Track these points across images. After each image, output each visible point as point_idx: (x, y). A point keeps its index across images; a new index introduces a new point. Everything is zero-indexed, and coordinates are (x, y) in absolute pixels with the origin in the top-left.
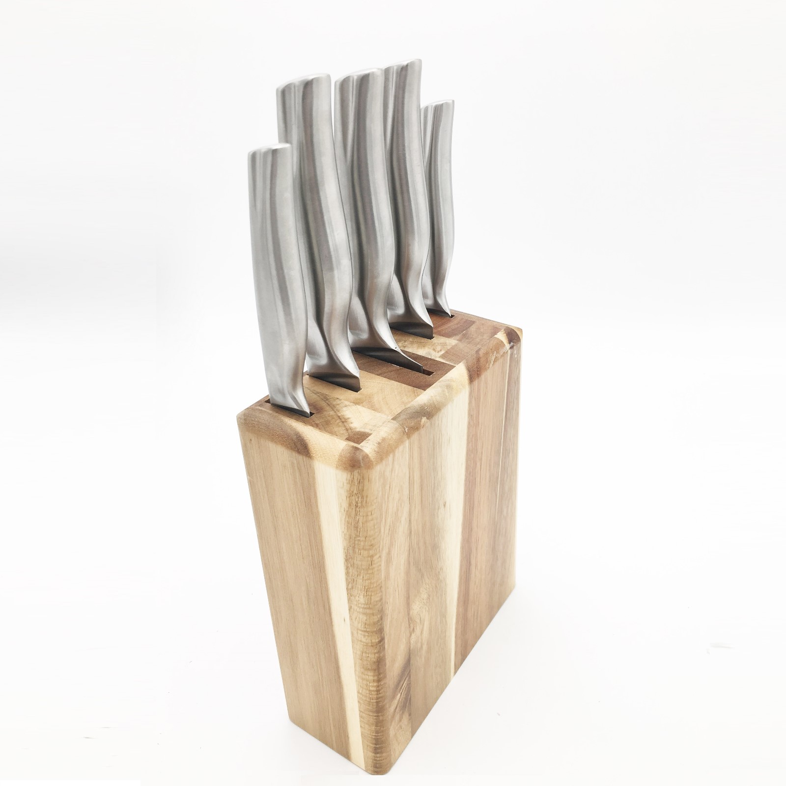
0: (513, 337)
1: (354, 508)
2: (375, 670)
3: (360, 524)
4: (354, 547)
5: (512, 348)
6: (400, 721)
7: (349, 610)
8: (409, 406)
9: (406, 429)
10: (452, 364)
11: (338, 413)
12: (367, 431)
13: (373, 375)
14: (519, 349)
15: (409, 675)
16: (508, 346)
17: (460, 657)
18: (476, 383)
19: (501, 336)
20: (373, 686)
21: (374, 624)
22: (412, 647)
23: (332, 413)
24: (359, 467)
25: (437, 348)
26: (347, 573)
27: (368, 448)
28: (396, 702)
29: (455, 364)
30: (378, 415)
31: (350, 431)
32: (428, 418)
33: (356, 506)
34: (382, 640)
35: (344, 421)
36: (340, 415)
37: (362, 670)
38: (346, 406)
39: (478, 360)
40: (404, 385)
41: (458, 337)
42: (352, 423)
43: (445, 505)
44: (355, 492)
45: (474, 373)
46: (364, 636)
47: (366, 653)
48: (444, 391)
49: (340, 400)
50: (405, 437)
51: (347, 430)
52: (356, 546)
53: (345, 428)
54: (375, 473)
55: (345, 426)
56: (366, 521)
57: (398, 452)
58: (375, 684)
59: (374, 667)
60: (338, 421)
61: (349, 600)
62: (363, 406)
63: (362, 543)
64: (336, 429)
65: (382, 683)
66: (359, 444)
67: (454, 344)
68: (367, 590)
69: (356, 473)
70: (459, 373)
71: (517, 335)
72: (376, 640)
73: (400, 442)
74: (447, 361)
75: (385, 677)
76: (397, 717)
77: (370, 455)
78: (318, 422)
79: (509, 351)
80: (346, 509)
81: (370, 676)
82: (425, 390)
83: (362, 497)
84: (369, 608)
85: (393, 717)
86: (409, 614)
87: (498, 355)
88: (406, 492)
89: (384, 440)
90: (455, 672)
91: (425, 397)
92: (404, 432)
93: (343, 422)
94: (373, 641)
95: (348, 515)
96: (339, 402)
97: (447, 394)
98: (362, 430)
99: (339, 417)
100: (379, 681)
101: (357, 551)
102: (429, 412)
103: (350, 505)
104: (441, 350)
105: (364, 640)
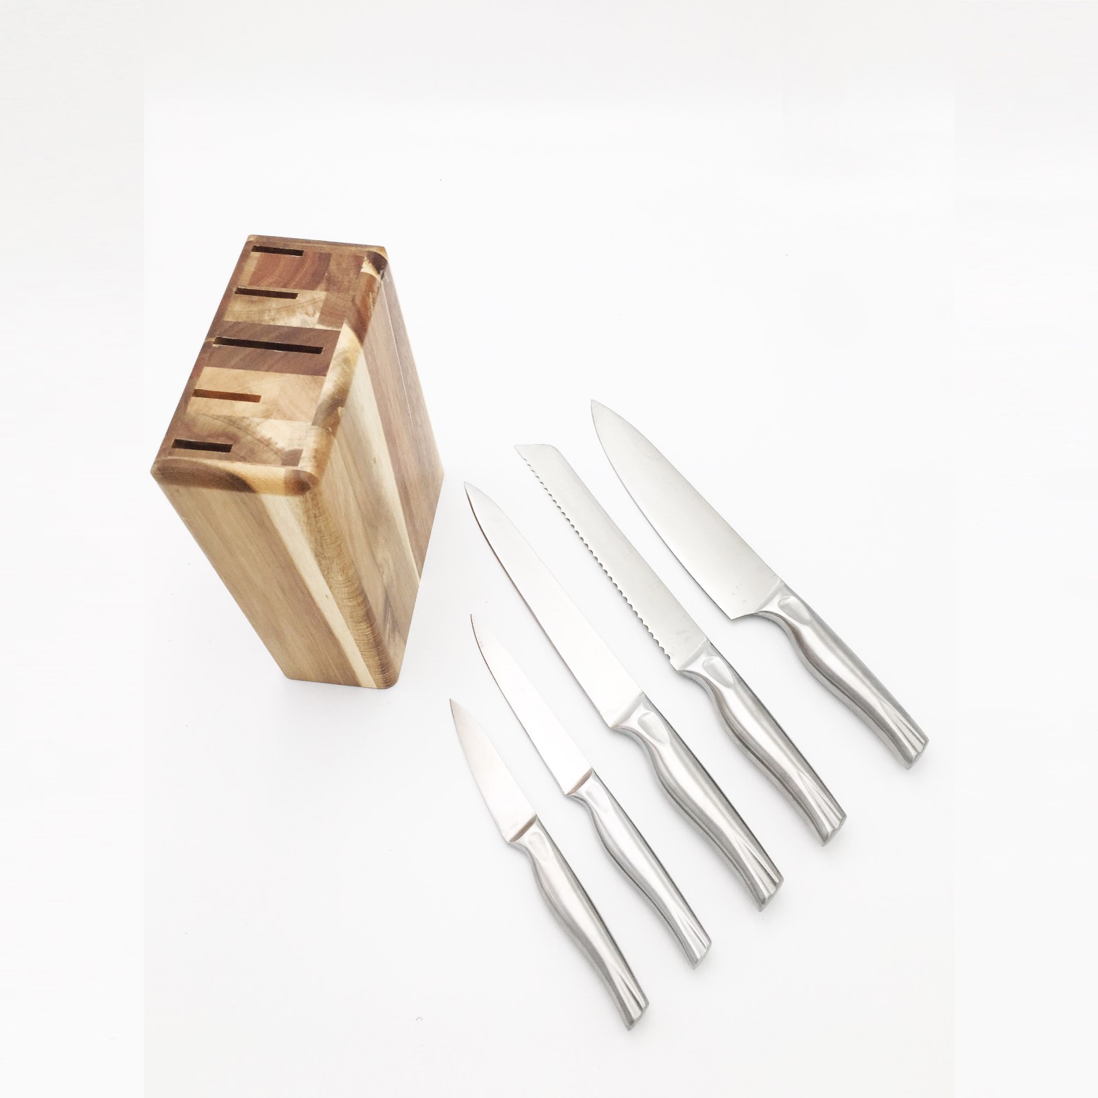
0: (379, 262)
1: (313, 519)
2: (366, 620)
3: (323, 528)
4: (322, 546)
5: (382, 277)
6: (394, 640)
7: (330, 588)
8: (320, 402)
9: (330, 429)
10: (335, 329)
11: (255, 436)
12: (296, 447)
13: (262, 373)
14: (390, 275)
15: (390, 606)
16: (378, 277)
17: (420, 563)
18: (366, 340)
19: (367, 268)
20: (368, 631)
21: (357, 589)
22: (386, 585)
23: (249, 438)
24: (309, 488)
25: (309, 309)
26: (320, 564)
27: (306, 466)
28: (387, 631)
29: (338, 327)
30: (296, 424)
31: (279, 453)
32: (342, 406)
33: (315, 517)
34: (365, 598)
35: (267, 444)
36: (258, 437)
37: (355, 624)
38: (258, 425)
39: (359, 312)
40: (302, 376)
41: (323, 285)
42: (276, 443)
43: (375, 462)
44: (311, 507)
45: (361, 330)
46: (350, 602)
47: (355, 612)
48: (343, 369)
49: (248, 418)
50: (332, 437)
51: (276, 453)
52: (324, 544)
53: (273, 453)
54: (324, 485)
55: (272, 450)
56: (327, 524)
57: (333, 455)
58: (370, 629)
59: (365, 618)
60: (261, 446)
61: (327, 582)
62: (275, 419)
63: (329, 541)
64: (265, 457)
65: (375, 625)
66: (297, 465)
67: (324, 298)
68: (343, 570)
69: (308, 494)
70: (346, 337)
71: (383, 258)
72: (360, 599)
73: (329, 444)
74: (328, 326)
75: (375, 620)
76: (391, 640)
77: (313, 473)
78: (242, 454)
79: (382, 283)
80: (306, 522)
81: (364, 625)
82: (325, 375)
83: (319, 509)
84: (349, 581)
85: (389, 642)
86: (376, 563)
87: (375, 294)
88: (347, 479)
89: (316, 451)
90: (420, 577)
91: (330, 383)
92: (329, 433)
93: (267, 446)
94: (359, 601)
95: (308, 524)
96: (248, 422)
97: (348, 370)
98: (291, 448)
99: (259, 440)
100: (371, 625)
101: (326, 547)
102: (339, 399)
103: (309, 518)
104: (315, 312)
105: (350, 604)
